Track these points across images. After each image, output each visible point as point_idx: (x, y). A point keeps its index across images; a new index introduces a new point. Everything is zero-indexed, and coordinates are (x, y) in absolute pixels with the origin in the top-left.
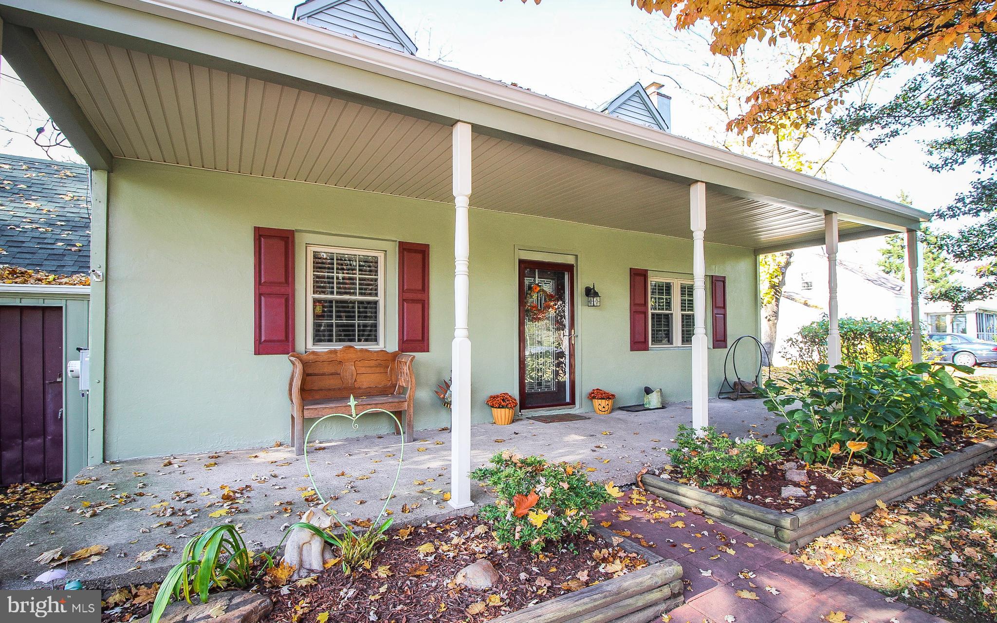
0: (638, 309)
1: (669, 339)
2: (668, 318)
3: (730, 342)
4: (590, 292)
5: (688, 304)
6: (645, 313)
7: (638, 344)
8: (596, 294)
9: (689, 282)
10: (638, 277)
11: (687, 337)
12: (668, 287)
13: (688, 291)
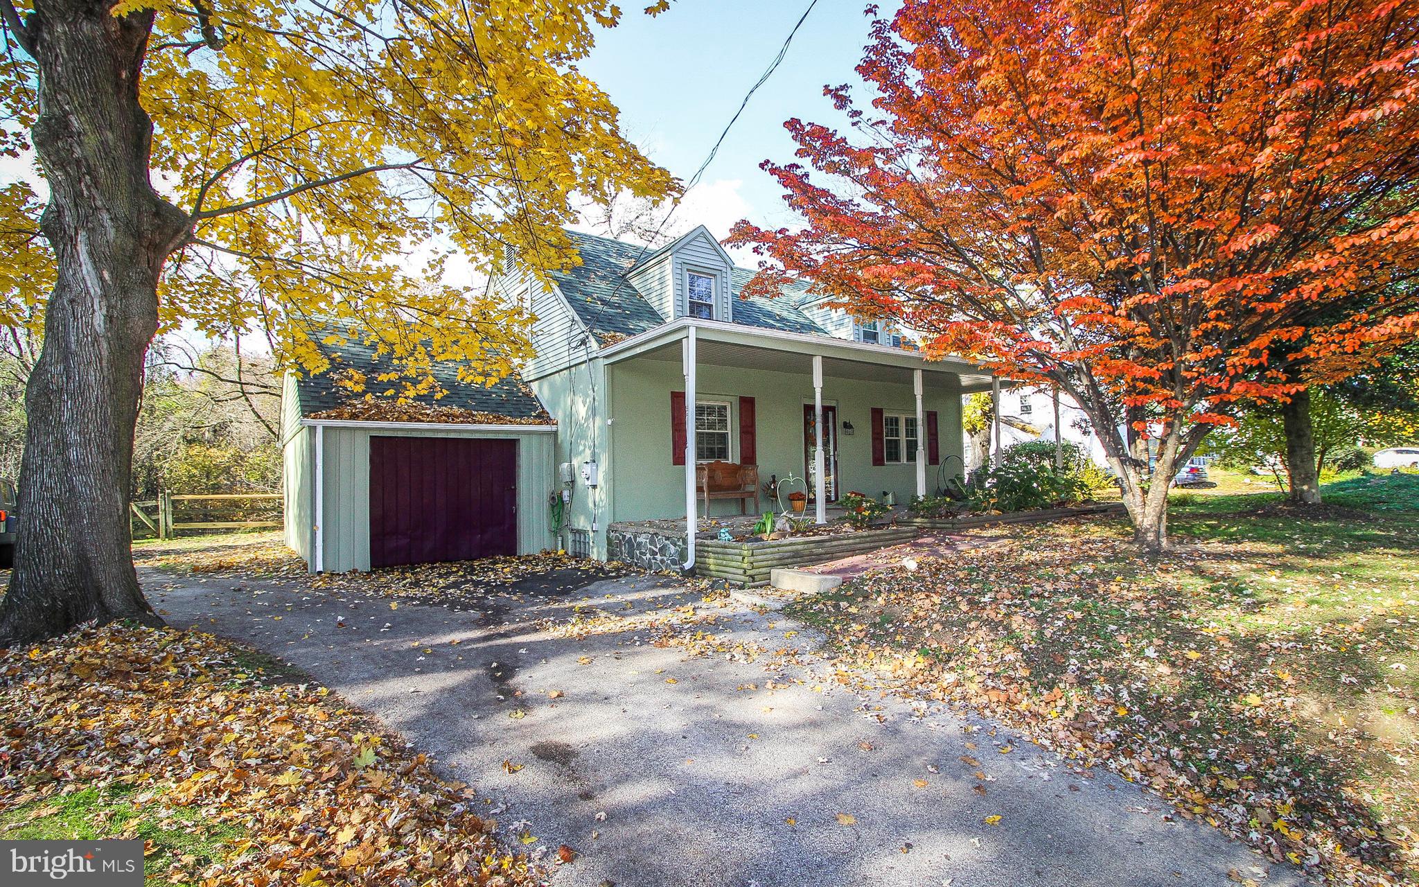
0: (877, 436)
1: (897, 459)
2: (897, 443)
3: (941, 460)
4: (847, 426)
5: (911, 431)
6: (882, 440)
7: (878, 461)
8: (851, 427)
9: (911, 416)
10: (877, 413)
11: (912, 457)
12: (897, 420)
13: (911, 423)
